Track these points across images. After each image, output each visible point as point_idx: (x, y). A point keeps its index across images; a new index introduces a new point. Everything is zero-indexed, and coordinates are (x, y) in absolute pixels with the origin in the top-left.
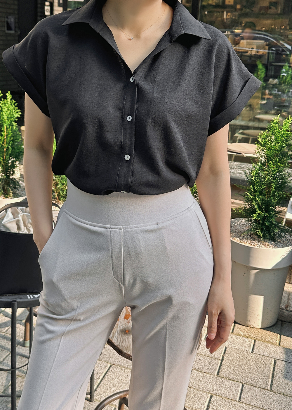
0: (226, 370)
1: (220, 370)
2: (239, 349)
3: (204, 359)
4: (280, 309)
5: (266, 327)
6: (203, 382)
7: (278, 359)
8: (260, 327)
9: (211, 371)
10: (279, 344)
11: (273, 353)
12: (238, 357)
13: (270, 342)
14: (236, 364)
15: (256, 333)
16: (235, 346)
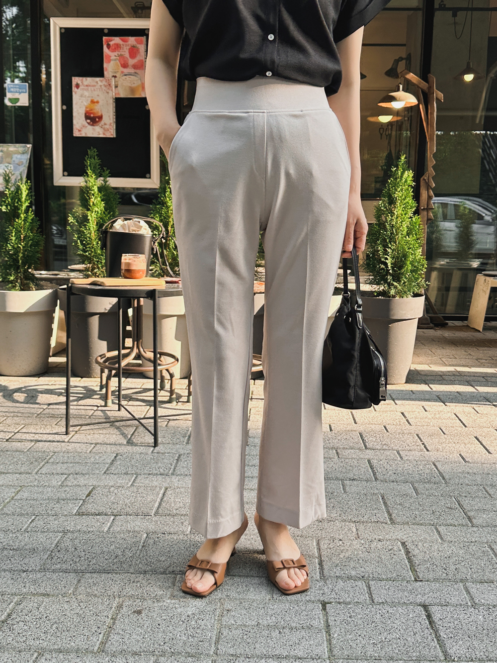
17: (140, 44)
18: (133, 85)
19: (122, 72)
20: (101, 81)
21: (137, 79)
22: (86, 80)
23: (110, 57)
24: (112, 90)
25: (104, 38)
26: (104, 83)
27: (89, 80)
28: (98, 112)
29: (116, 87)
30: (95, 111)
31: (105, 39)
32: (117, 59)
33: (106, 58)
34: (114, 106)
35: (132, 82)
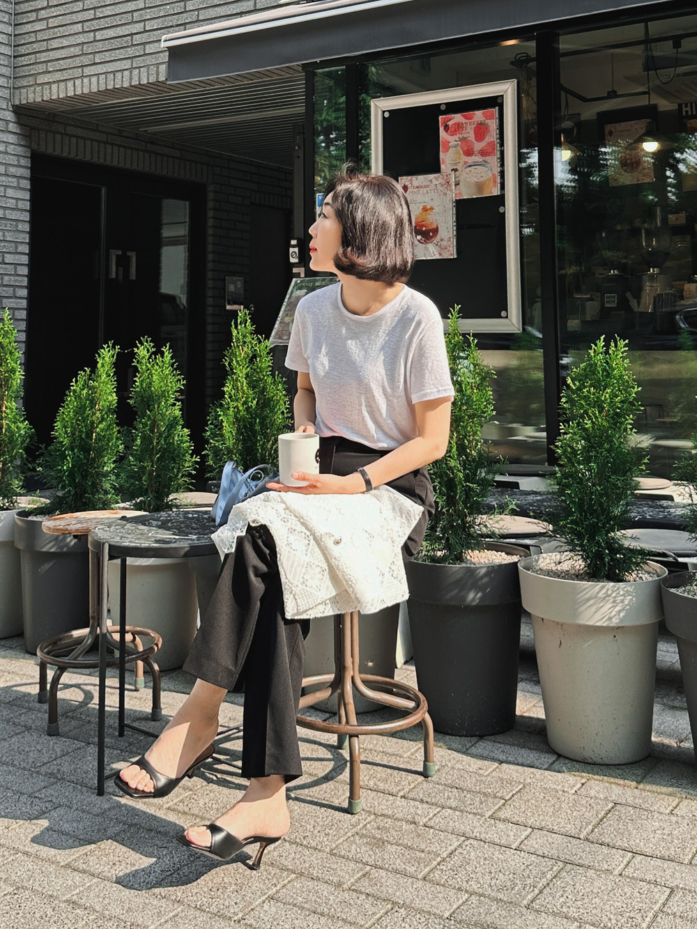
17: (490, 119)
18: (481, 180)
19: (465, 162)
20: (437, 179)
21: (487, 169)
22: (417, 179)
23: (449, 142)
24: (451, 190)
25: (440, 117)
26: (440, 180)
27: (420, 179)
28: (432, 222)
29: (457, 184)
30: (428, 222)
31: (442, 118)
32: (458, 144)
33: (443, 146)
34: (454, 212)
35: (479, 176)
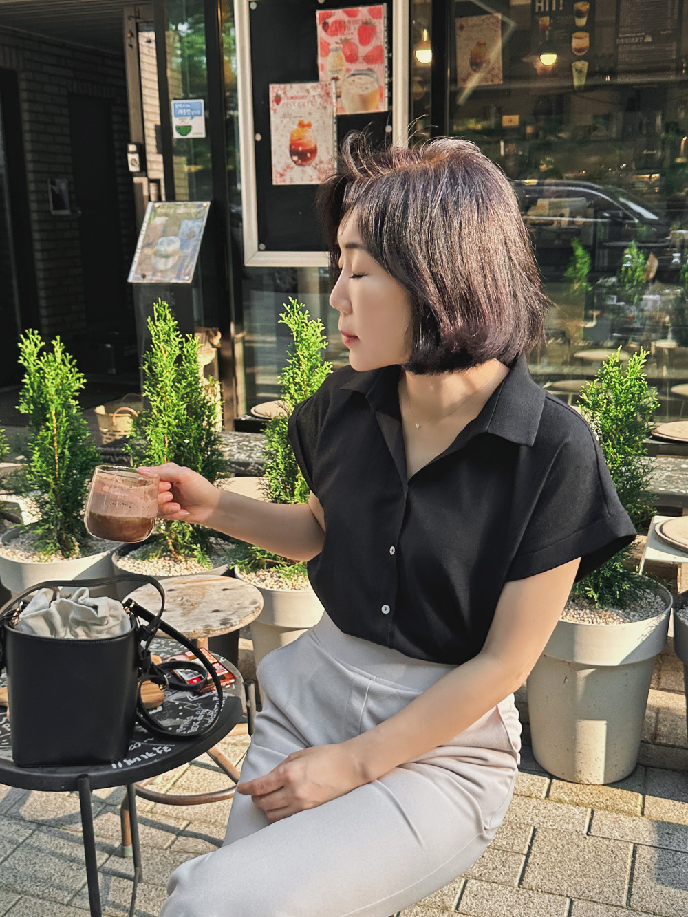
0: (536, 873)
1: (525, 876)
2: (562, 830)
3: (491, 857)
4: (642, 741)
5: (613, 780)
6: (490, 903)
7: (640, 843)
8: (602, 782)
9: (506, 878)
10: (642, 814)
11: (630, 831)
12: (559, 845)
13: (623, 810)
14: (555, 860)
15: (594, 795)
16: (552, 824)
17: (377, 18)
18: (366, 92)
19: (348, 70)
20: (314, 88)
21: (373, 80)
22: (291, 87)
23: (329, 44)
24: (332, 103)
25: (318, 13)
26: (319, 91)
27: (295, 89)
28: (310, 141)
29: (338, 97)
30: (305, 141)
31: (319, 15)
32: (339, 47)
33: (321, 48)
34: (335, 130)
35: (364, 87)
